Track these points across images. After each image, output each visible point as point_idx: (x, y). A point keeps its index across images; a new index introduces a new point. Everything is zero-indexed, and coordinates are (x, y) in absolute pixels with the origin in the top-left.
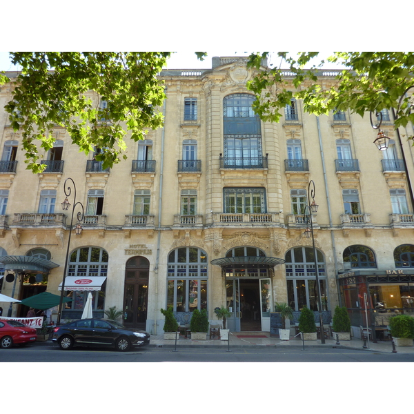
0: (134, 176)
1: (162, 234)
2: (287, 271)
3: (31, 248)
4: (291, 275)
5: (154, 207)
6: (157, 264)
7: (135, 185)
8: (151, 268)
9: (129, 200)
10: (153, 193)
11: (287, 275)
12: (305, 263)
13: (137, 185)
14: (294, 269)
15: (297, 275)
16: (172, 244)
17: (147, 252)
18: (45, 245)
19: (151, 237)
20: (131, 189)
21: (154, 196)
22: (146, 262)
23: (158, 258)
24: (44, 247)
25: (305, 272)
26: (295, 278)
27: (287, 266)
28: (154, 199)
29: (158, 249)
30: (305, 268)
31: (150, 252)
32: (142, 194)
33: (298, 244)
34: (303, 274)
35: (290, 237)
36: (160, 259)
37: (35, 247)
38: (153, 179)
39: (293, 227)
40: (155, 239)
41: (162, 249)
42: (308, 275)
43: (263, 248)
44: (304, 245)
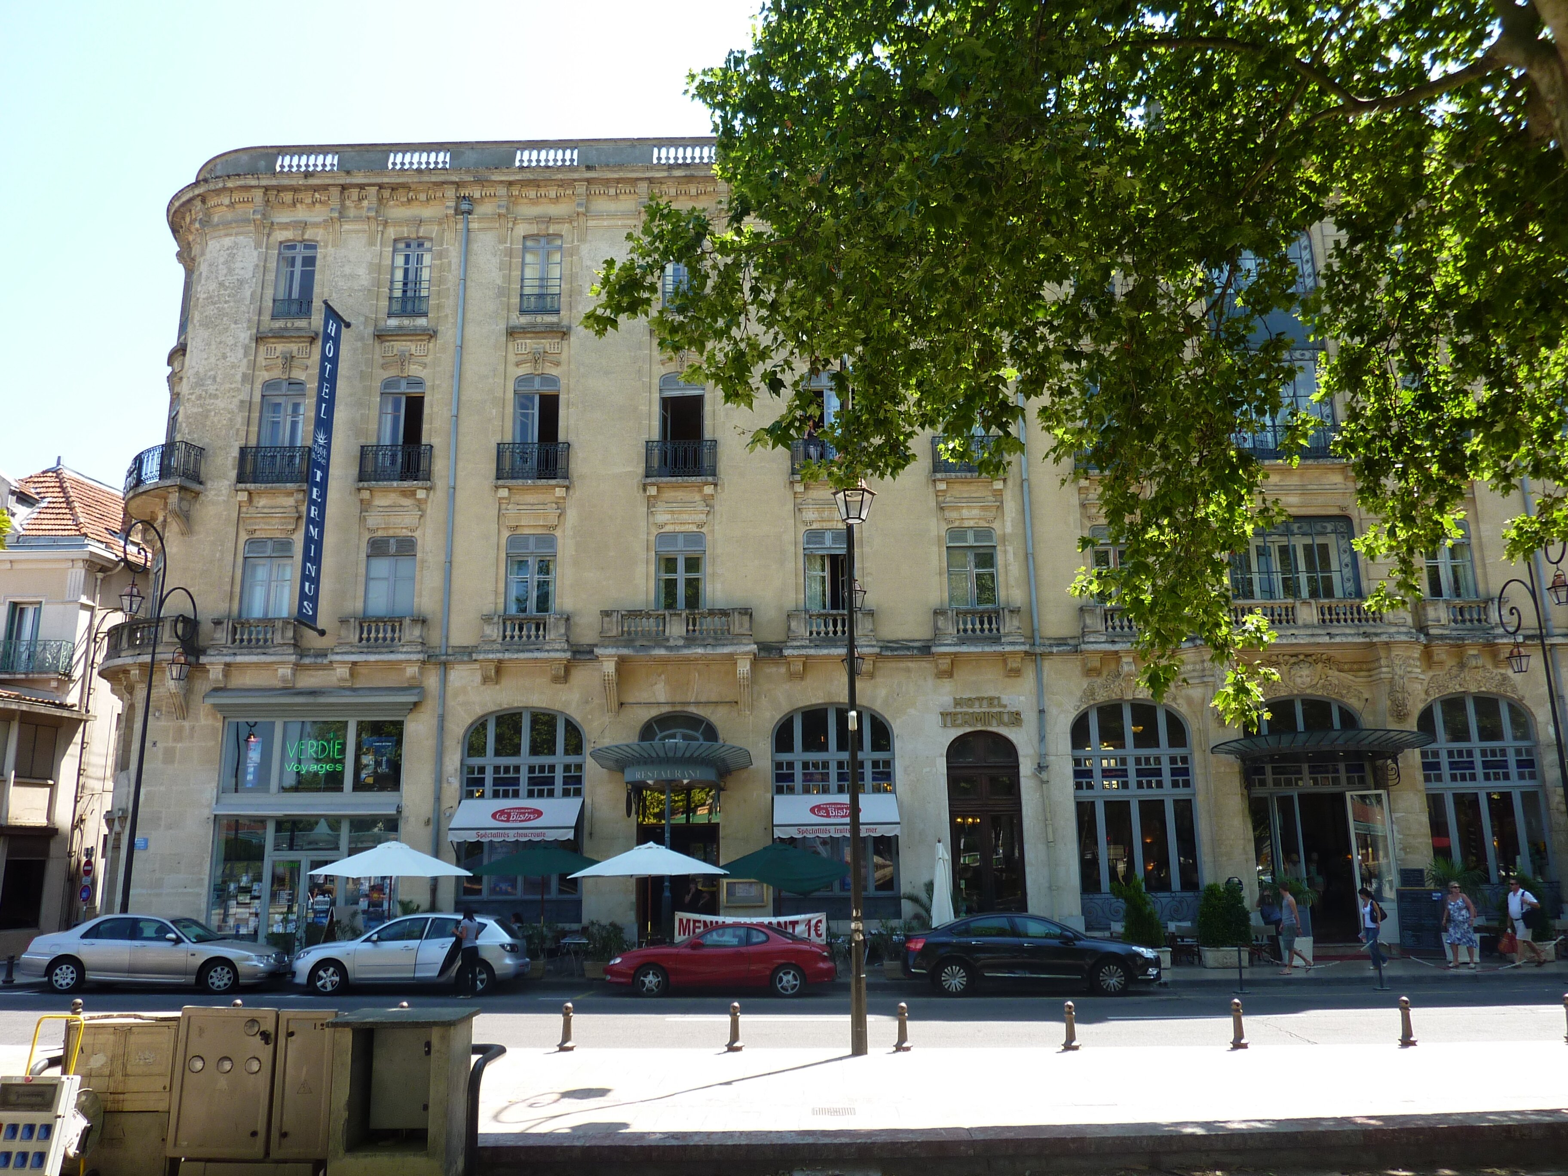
0: (942, 486)
1: (1047, 665)
2: (1426, 766)
3: (654, 712)
4: (1439, 778)
5: (1012, 582)
6: (1043, 756)
7: (948, 514)
8: (1026, 768)
9: (935, 563)
10: (1004, 538)
11: (1427, 779)
12: (1476, 744)
13: (954, 515)
14: (1444, 760)
15: (1454, 778)
16: (1079, 694)
17: (1006, 718)
18: (697, 703)
19: (1015, 673)
20: (936, 528)
21: (1010, 549)
22: (1008, 749)
23: (1042, 738)
24: (693, 709)
25: (1479, 771)
26: (1448, 788)
27: (1424, 755)
28: (1011, 557)
29: (1042, 712)
30: (1478, 759)
31: (1016, 719)
32: (971, 541)
33: (1454, 688)
34: (1473, 777)
35: (1430, 667)
36: (1050, 737)
37: (665, 709)
38: (998, 494)
39: (1442, 637)
40: (1028, 680)
41: (1052, 711)
42: (1487, 777)
43: (1354, 703)
44: (1473, 689)
